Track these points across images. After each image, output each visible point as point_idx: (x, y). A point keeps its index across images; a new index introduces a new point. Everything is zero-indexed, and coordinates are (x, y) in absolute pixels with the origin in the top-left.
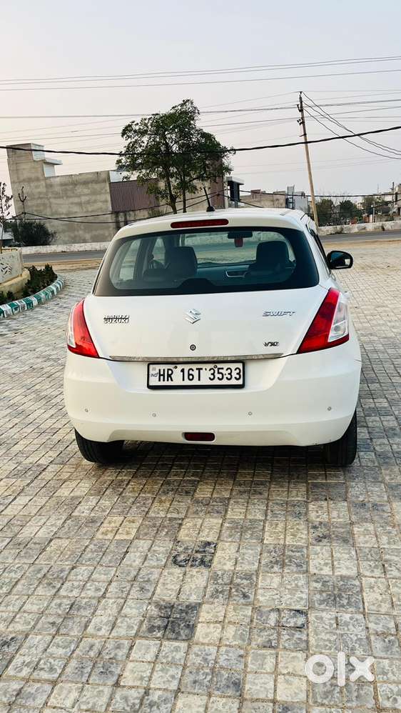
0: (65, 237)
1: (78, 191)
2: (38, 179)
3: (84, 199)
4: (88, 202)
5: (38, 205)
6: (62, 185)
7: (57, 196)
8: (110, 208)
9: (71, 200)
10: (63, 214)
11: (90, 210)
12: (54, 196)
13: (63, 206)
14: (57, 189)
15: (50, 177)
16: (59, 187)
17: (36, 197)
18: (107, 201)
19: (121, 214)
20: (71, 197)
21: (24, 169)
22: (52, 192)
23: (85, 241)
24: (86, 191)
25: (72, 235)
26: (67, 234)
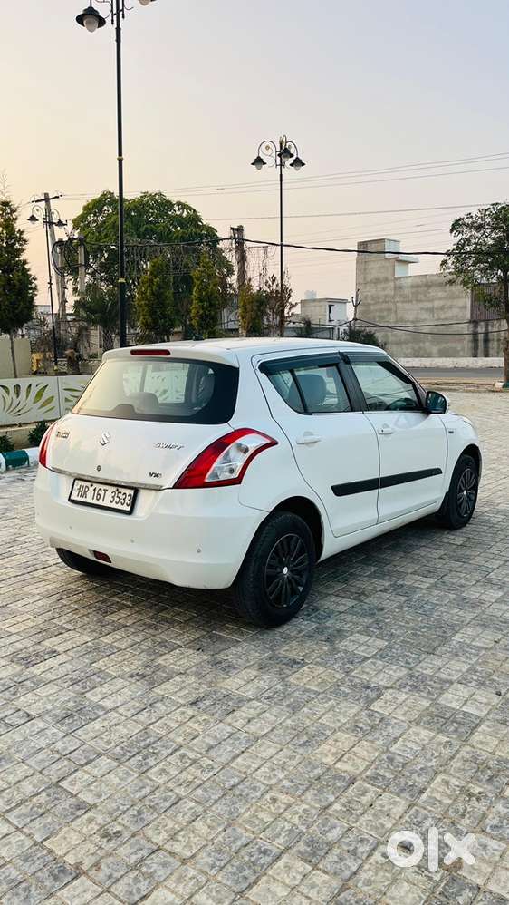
0: (407, 349)
1: (432, 294)
2: (386, 280)
3: (437, 304)
4: (442, 308)
5: (381, 310)
6: (412, 287)
7: (406, 300)
8: (469, 316)
9: (421, 305)
10: (408, 321)
11: (442, 317)
12: (402, 299)
13: (410, 312)
14: (407, 291)
15: (401, 278)
16: (410, 290)
17: (381, 300)
18: (465, 307)
19: (482, 323)
20: (421, 301)
21: (372, 268)
22: (401, 295)
23: (429, 356)
24: (441, 294)
25: (416, 347)
26: (410, 345)
